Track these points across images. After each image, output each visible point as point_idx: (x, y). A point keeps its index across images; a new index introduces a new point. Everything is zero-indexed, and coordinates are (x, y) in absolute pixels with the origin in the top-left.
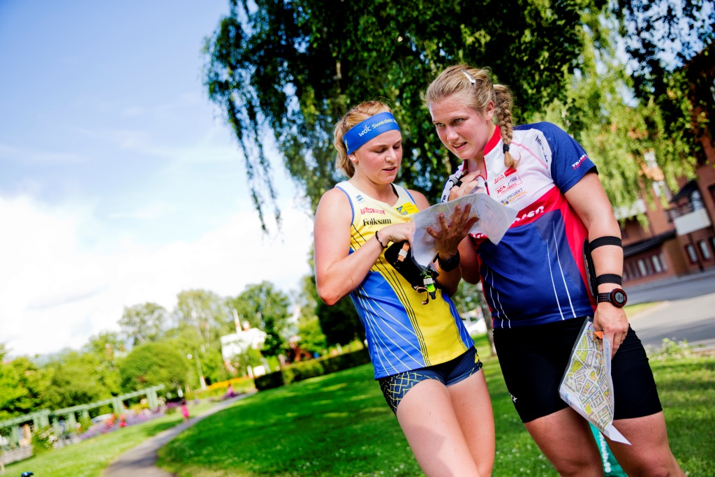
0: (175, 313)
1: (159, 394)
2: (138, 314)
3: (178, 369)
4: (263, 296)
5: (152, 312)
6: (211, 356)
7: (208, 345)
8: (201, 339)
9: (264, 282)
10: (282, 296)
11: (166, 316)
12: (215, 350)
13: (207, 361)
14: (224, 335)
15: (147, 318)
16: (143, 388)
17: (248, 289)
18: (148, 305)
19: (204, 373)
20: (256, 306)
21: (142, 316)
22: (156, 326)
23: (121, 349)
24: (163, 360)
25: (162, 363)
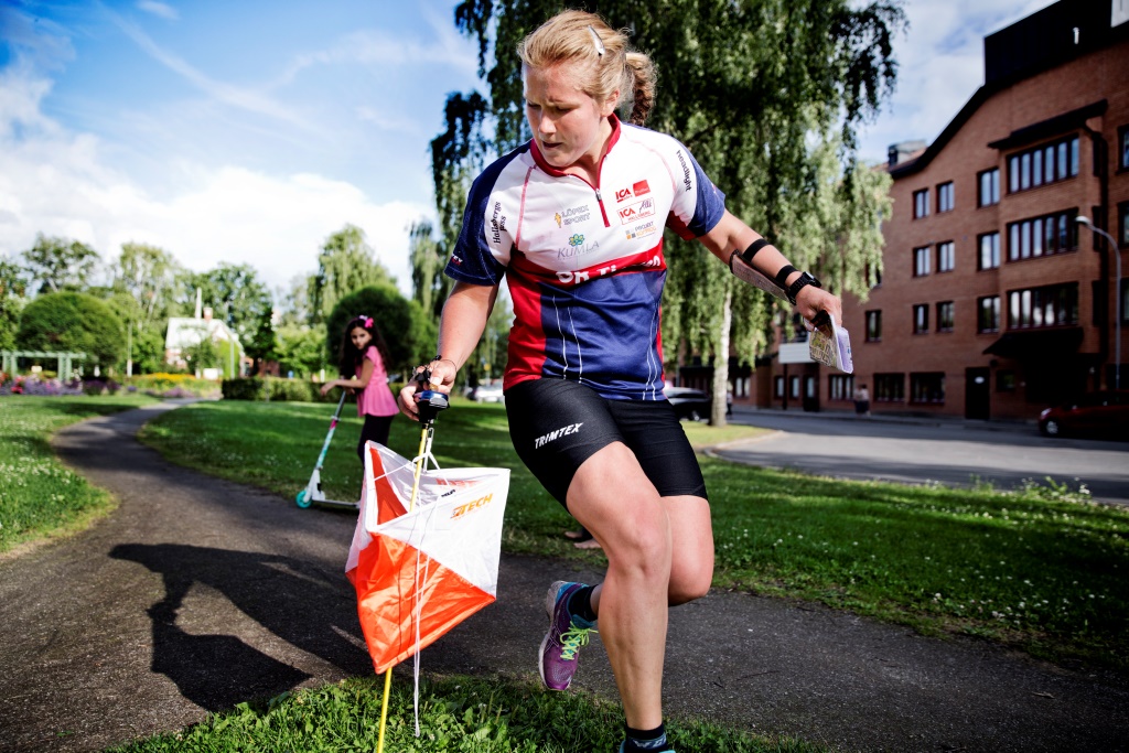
0: (113, 267)
1: (75, 364)
2: (58, 252)
3: (110, 340)
4: (238, 283)
5: (81, 256)
6: (150, 338)
7: (147, 323)
8: (141, 312)
9: (245, 265)
10: (264, 291)
11: (98, 266)
12: (158, 332)
13: (142, 342)
14: (174, 316)
15: (69, 261)
16: (54, 350)
17: (223, 267)
18: (76, 245)
19: (134, 356)
20: (226, 291)
21: (63, 256)
22: (81, 277)
23: (20, 292)
24: (92, 321)
25: (88, 324)
